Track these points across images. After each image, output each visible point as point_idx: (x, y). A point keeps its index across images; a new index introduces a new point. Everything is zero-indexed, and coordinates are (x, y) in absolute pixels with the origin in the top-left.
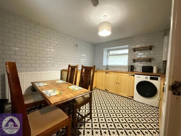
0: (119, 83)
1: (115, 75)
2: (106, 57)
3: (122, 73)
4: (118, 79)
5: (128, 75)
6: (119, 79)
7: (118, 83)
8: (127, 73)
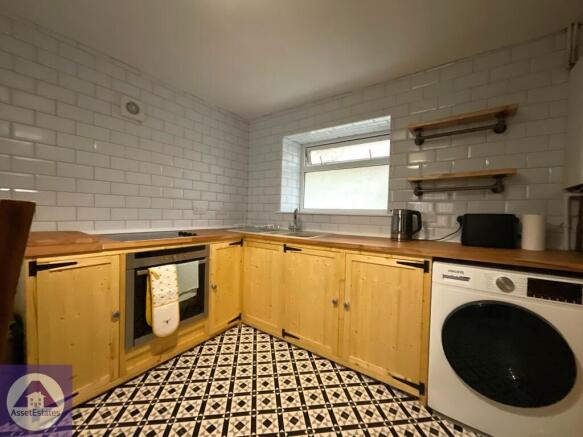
0: (346, 306)
1: (329, 263)
2: (296, 177)
3: (360, 249)
4: (344, 281)
5: (393, 262)
6: (348, 284)
7: (341, 306)
8: (390, 252)
